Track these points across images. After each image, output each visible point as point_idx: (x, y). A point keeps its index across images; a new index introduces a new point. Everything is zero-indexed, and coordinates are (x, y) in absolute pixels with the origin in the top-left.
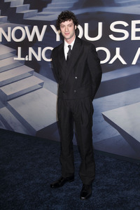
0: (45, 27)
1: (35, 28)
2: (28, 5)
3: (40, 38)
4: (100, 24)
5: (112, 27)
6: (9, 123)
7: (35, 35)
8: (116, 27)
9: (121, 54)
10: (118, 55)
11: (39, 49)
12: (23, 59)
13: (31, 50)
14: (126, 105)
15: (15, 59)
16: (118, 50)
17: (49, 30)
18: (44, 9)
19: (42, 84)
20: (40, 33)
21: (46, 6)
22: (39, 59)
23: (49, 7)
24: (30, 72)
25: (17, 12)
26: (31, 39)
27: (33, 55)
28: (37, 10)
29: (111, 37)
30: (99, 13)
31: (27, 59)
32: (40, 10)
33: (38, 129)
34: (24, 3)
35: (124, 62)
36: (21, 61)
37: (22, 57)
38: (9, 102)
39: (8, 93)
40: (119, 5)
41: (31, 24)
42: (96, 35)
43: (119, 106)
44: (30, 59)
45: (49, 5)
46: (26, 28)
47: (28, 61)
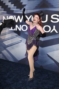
1: (19, 17)
2: (16, 7)
3: (21, 21)
4: (47, 16)
5: (52, 17)
6: (6, 57)
8: (54, 17)
9: (55, 28)
11: (20, 26)
13: (17, 26)
15: (10, 30)
19: (21, 41)
20: (21, 19)
22: (20, 30)
24: (16, 36)
25: (11, 10)
27: (17, 28)
28: (19, 9)
29: (52, 21)
33: (19, 60)
34: (14, 6)
35: (57, 32)
36: (12, 31)
37: (13, 29)
38: (7, 48)
39: (6, 44)
40: (55, 8)
41: (17, 15)
42: (45, 20)
44: (16, 30)
46: (15, 16)
47: (15, 31)
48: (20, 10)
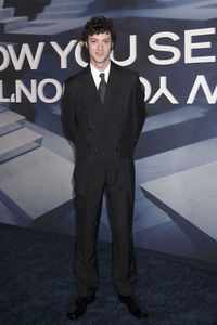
0: (41, 46)
1: (25, 48)
2: (12, 10)
3: (34, 65)
4: (133, 39)
5: (153, 44)
7: (26, 59)
8: (160, 41)
9: (168, 87)
10: (163, 90)
11: (33, 82)
12: (7, 100)
13: (19, 85)
14: (180, 171)
16: (163, 80)
17: (48, 51)
18: (39, 15)
19: (39, 141)
20: (34, 55)
21: (42, 11)
22: (33, 99)
23: (47, 11)
24: (19, 122)
26: (18, 66)
27: (22, 93)
28: (26, 18)
29: (152, 58)
30: (131, 19)
31: (13, 100)
32: (32, 18)
33: (34, 216)
34: (5, 6)
35: (173, 101)
36: (4, 104)
37: (4, 97)
40: (163, 6)
41: (18, 41)
42: (127, 56)
43: (168, 172)
44: (19, 100)
45: (46, 8)
46: (10, 47)
47: (15, 103)
48: (29, 20)
